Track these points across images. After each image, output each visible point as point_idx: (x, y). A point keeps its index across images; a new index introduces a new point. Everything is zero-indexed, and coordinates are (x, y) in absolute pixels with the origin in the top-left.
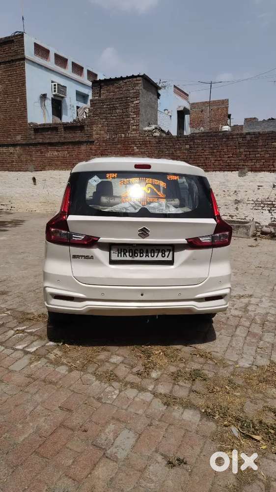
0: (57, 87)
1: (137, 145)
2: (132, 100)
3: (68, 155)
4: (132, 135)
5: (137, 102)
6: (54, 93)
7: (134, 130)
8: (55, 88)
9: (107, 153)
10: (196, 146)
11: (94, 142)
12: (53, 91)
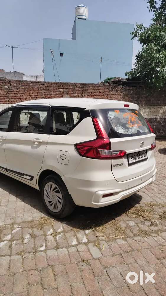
10: (12, 87)
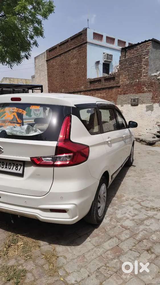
0: (106, 56)
1: (146, 86)
2: (144, 56)
3: (106, 95)
4: (143, 80)
5: (147, 57)
6: (104, 60)
7: (144, 76)
8: (105, 57)
9: (127, 93)
11: (120, 86)
12: (104, 59)
